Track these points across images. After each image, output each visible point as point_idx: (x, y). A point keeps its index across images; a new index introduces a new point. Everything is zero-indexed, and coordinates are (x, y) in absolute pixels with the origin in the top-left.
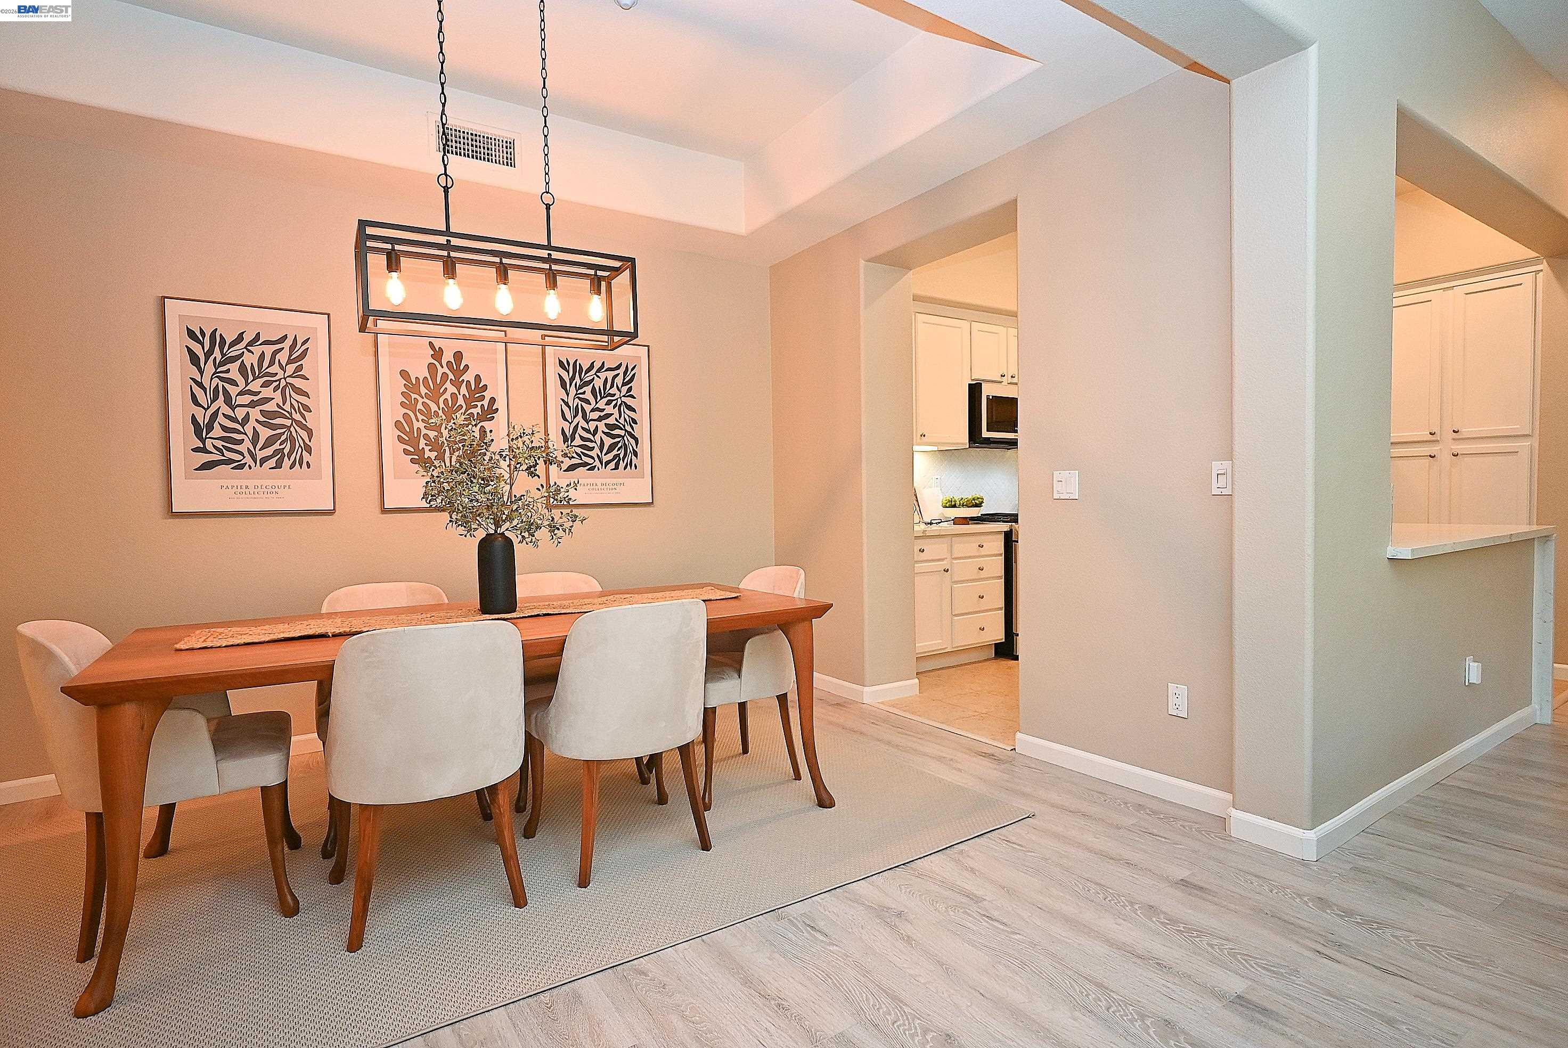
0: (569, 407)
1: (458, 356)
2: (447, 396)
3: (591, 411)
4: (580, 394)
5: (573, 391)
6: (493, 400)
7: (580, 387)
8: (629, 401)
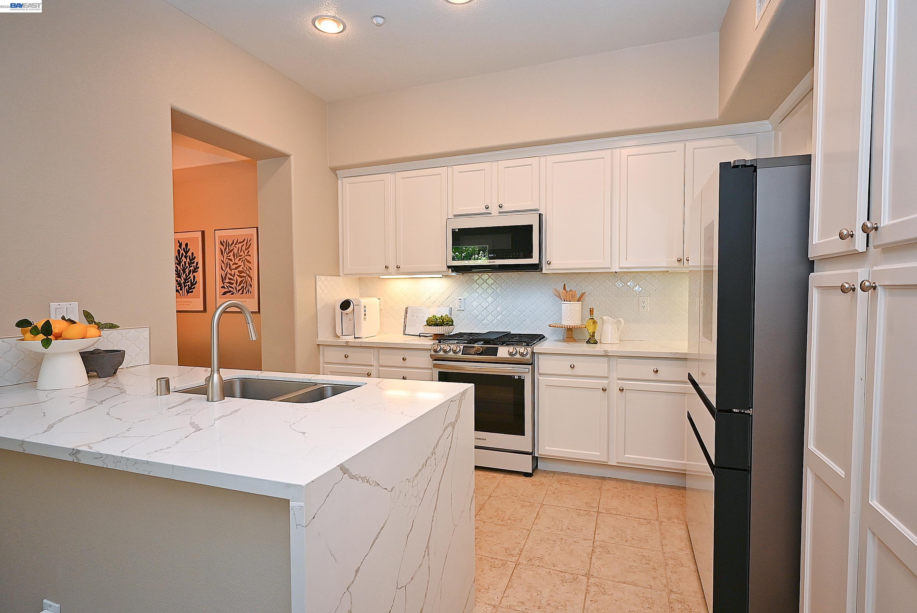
0: (224, 263)
1: (187, 245)
2: (183, 263)
3: (233, 265)
4: (229, 256)
5: (225, 256)
6: (197, 263)
7: (229, 253)
8: (248, 258)
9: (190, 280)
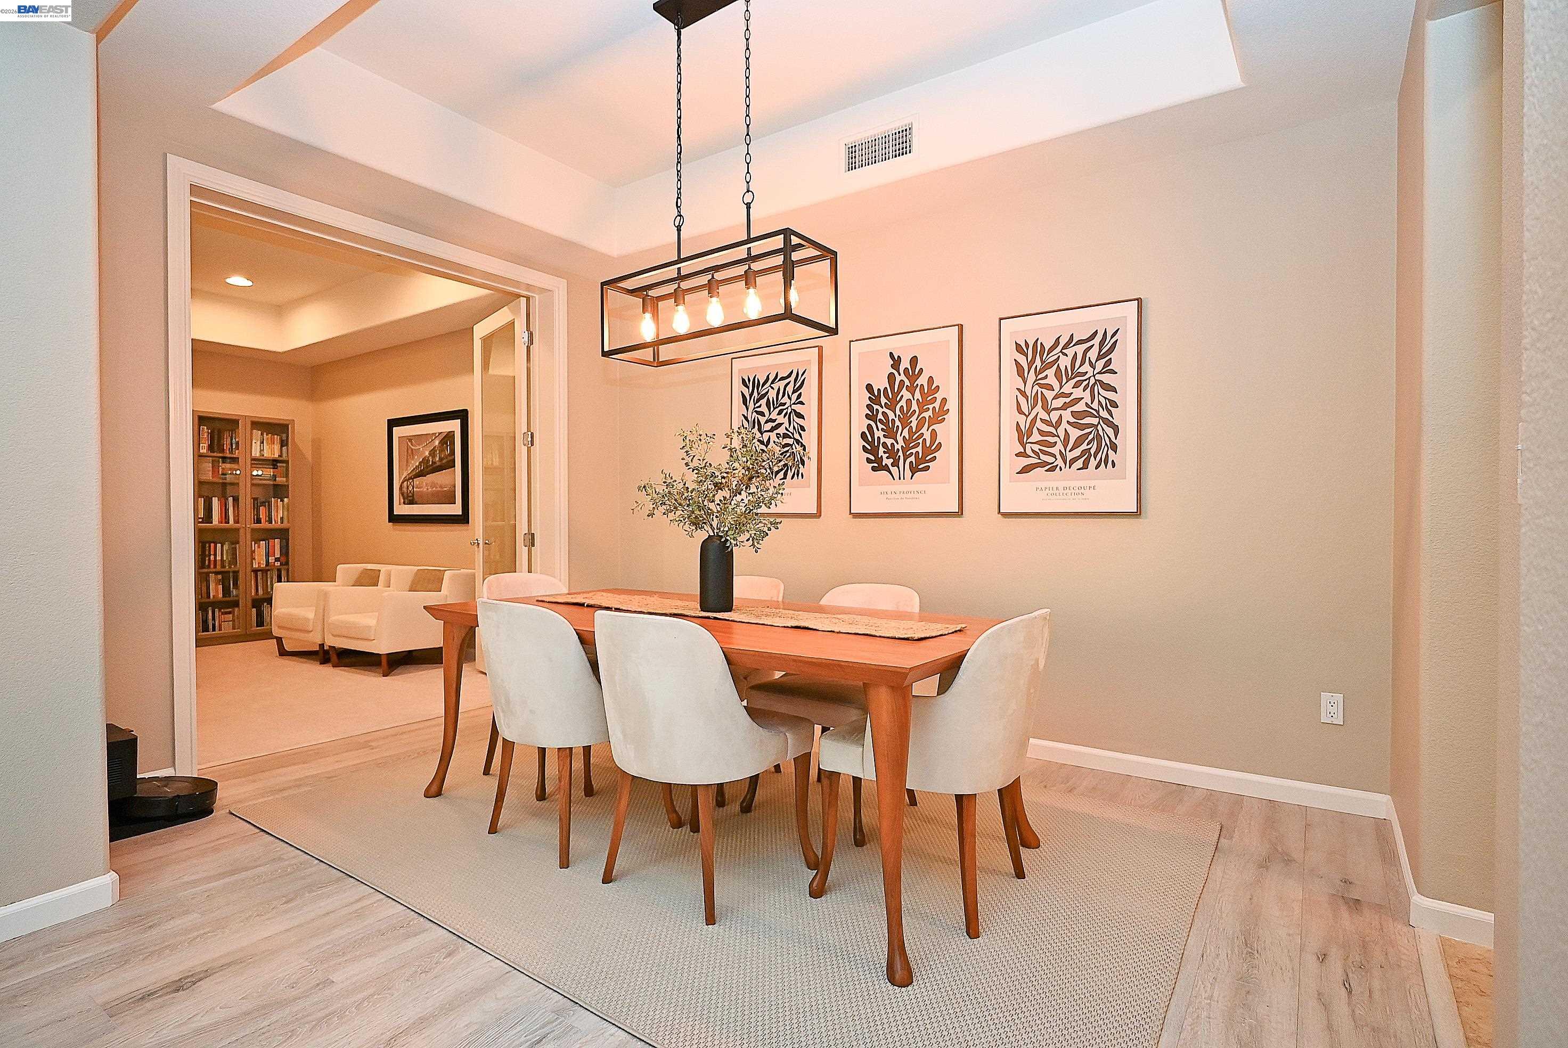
0: (1027, 397)
1: (914, 361)
2: (903, 403)
3: (1054, 399)
4: (1041, 379)
5: (1031, 377)
6: (944, 401)
7: (1041, 371)
8: (1106, 378)
9: (920, 441)
